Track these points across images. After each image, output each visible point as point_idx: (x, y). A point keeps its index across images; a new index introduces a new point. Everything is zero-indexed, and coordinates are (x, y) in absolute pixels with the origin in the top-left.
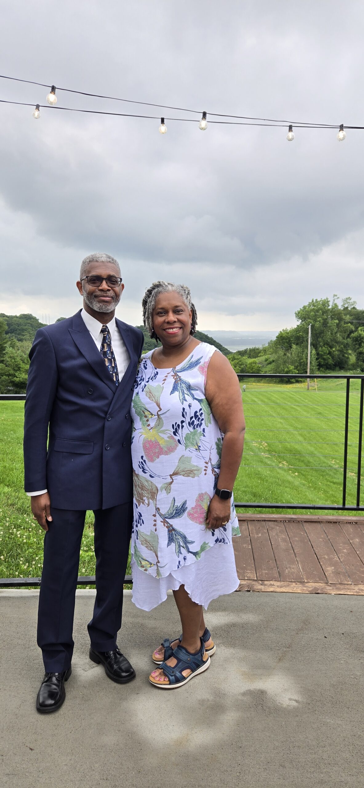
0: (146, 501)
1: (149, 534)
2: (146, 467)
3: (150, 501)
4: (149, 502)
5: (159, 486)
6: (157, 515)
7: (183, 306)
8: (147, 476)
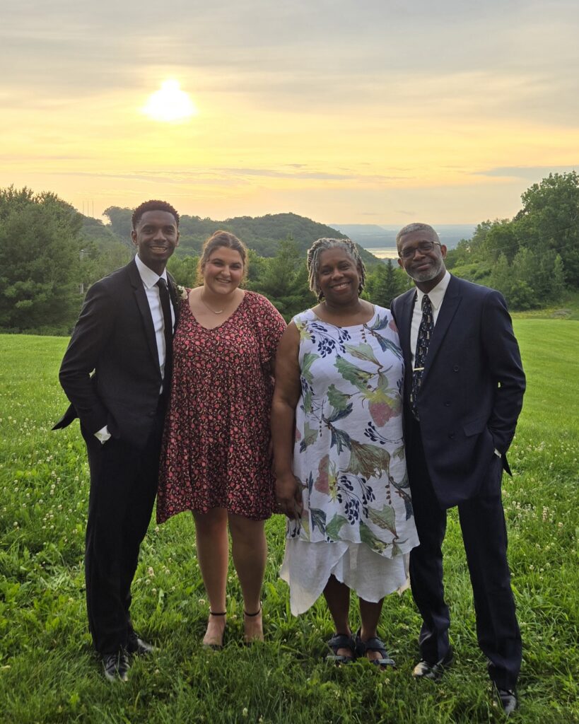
0: (378, 473)
1: (381, 510)
2: (375, 434)
3: (383, 471)
4: (381, 474)
5: (391, 453)
6: (391, 485)
7: (348, 261)
8: (377, 444)
